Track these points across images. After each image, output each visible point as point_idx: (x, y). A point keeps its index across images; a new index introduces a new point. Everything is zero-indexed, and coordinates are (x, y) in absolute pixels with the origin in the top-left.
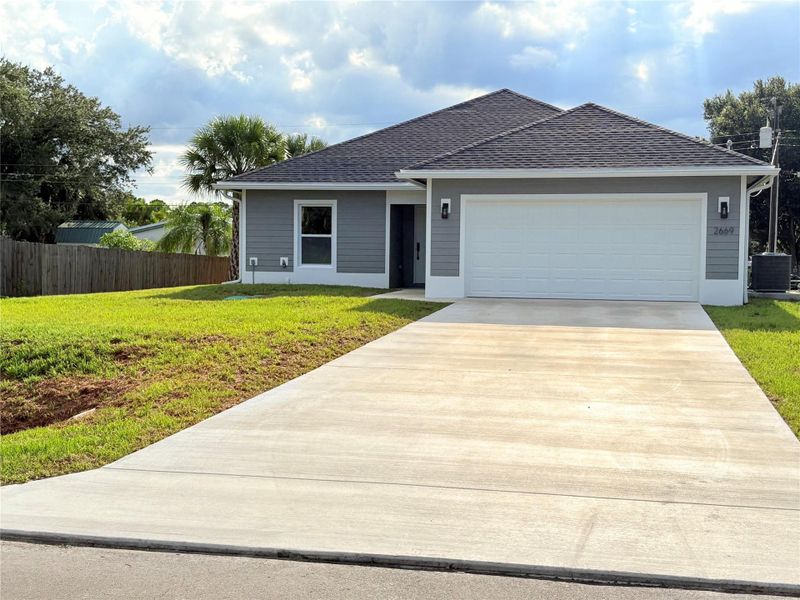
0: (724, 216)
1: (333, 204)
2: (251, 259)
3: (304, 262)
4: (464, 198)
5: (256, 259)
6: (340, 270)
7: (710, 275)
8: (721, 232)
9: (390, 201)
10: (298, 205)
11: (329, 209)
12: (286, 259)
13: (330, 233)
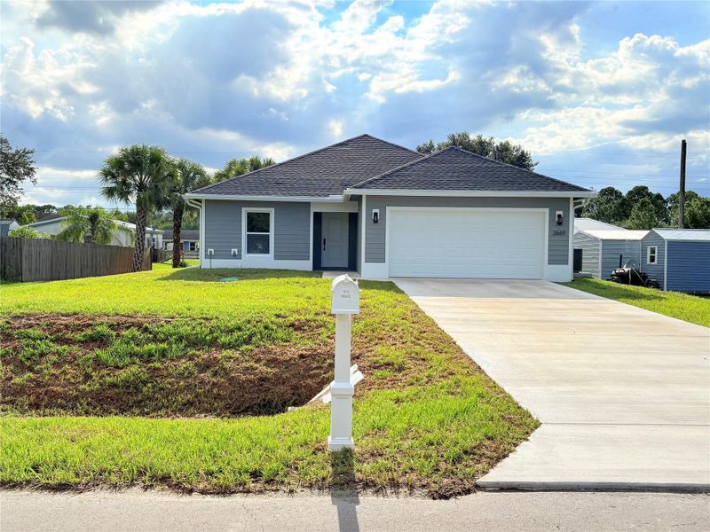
0: (560, 223)
1: (272, 211)
2: (209, 250)
3: (248, 252)
4: (388, 209)
5: (213, 250)
6: (277, 257)
7: (551, 262)
8: (557, 234)
9: (313, 210)
10: (245, 211)
11: (267, 215)
12: (236, 250)
13: (268, 231)
